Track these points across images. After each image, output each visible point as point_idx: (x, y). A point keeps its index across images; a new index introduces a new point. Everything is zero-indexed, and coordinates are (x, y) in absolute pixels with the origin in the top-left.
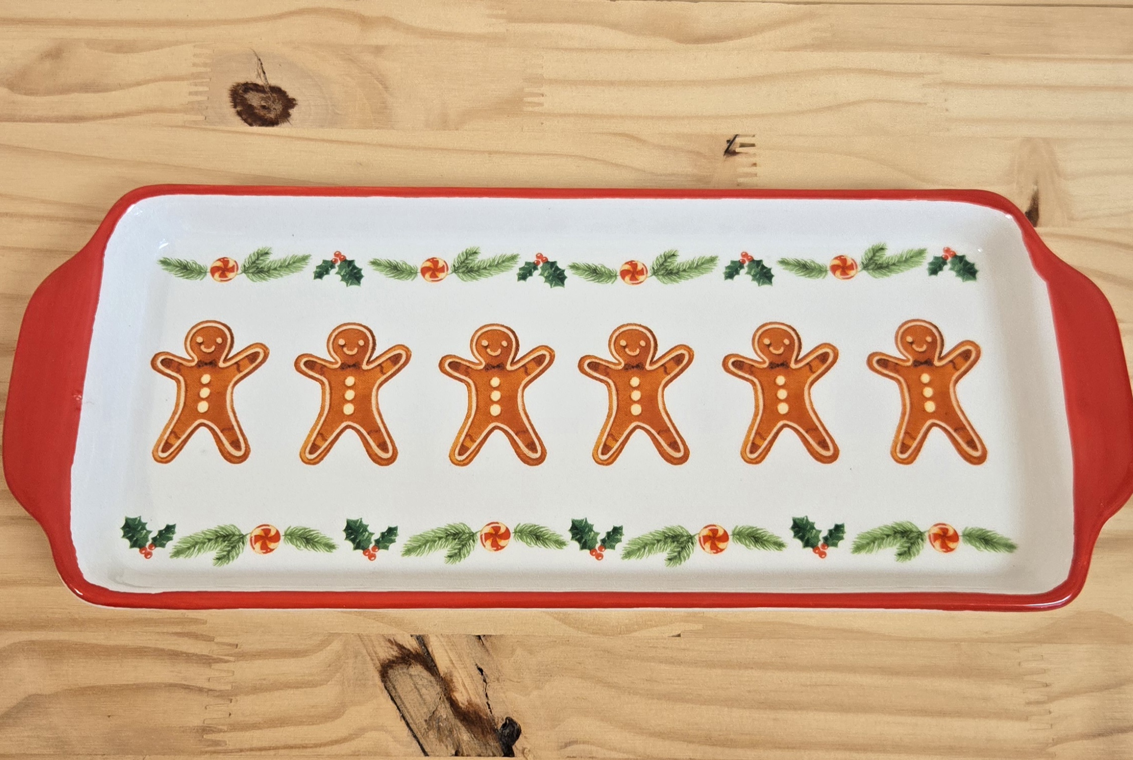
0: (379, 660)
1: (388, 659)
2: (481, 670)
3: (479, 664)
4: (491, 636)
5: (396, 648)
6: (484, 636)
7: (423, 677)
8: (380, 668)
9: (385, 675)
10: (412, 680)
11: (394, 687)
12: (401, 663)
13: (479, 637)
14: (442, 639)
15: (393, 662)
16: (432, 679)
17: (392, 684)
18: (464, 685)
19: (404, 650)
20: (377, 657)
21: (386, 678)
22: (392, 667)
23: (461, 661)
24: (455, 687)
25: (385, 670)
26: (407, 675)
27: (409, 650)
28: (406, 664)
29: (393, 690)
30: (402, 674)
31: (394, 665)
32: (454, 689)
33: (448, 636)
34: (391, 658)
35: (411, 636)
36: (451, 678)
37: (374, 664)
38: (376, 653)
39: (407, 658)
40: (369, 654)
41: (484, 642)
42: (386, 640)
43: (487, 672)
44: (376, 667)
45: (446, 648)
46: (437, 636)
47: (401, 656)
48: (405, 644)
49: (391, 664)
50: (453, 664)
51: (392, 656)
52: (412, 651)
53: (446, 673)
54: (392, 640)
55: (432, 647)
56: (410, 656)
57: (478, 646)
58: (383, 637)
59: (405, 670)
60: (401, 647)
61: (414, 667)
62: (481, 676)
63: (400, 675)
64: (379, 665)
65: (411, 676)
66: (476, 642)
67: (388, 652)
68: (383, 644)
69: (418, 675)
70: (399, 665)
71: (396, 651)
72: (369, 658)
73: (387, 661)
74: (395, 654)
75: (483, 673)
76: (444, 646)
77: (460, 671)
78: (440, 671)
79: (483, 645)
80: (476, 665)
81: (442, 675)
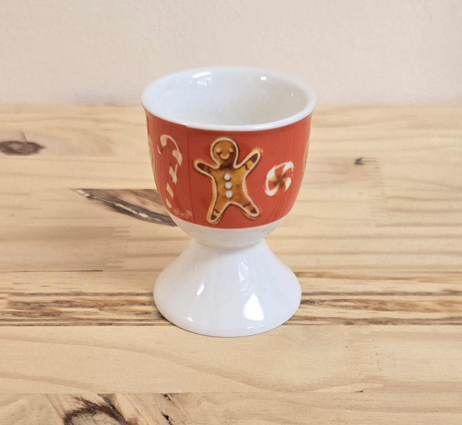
0: (63, 411)
1: (73, 410)
2: (167, 417)
3: (164, 412)
4: (177, 394)
5: (82, 403)
6: (171, 394)
7: (107, 422)
8: (64, 416)
9: (69, 421)
10: (96, 423)
12: (86, 412)
13: (166, 396)
14: (129, 397)
15: (78, 412)
19: (89, 404)
20: (62, 409)
21: (70, 423)
22: (76, 415)
23: (147, 410)
25: (69, 417)
26: (91, 421)
27: (95, 404)
28: (91, 413)
30: (86, 420)
31: (79, 414)
33: (135, 394)
34: (76, 409)
35: (99, 395)
36: (136, 422)
37: (59, 414)
38: (61, 406)
39: (92, 409)
40: (54, 407)
41: (171, 398)
42: (73, 398)
43: (172, 418)
44: (61, 416)
45: (132, 402)
46: (124, 394)
47: (86, 408)
48: (91, 401)
49: (76, 413)
50: (138, 412)
51: (78, 408)
52: (98, 404)
53: (131, 419)
54: (79, 397)
55: (119, 401)
56: (96, 408)
57: (164, 401)
58: (71, 395)
59: (89, 417)
60: (87, 402)
61: (98, 415)
62: (166, 420)
63: (84, 420)
64: (64, 414)
65: (95, 421)
66: (163, 398)
67: (74, 405)
68: (70, 400)
69: (103, 420)
70: (83, 414)
71: (82, 405)
72: (53, 410)
73: (72, 412)
74: (80, 406)
75: (169, 418)
76: (130, 401)
77: (145, 417)
78: (125, 418)
79: (169, 400)
80: (162, 413)
81: (127, 420)
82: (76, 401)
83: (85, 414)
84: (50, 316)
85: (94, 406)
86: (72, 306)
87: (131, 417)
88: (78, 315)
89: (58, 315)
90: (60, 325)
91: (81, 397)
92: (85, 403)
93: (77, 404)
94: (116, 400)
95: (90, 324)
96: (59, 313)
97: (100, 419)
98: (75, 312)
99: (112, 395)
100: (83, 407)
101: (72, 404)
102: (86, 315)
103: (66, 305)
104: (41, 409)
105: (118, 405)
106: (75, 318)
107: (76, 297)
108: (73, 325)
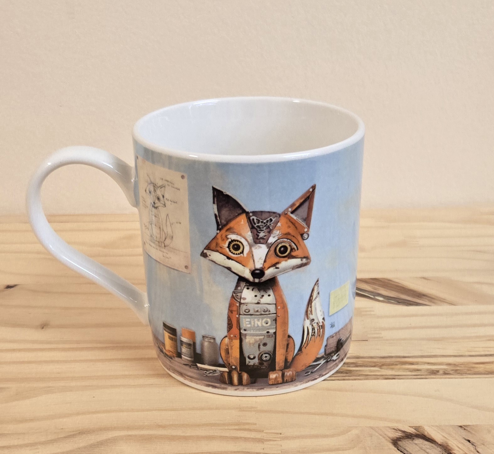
1: (396, 437)
2: (469, 441)
3: (465, 438)
4: (469, 425)
5: (400, 432)
6: (464, 426)
7: (425, 444)
9: (396, 444)
10: (417, 446)
11: (405, 449)
13: (461, 427)
14: (433, 427)
15: (400, 438)
16: (433, 445)
17: (403, 448)
18: (459, 448)
19: (406, 433)
20: (387, 436)
21: (398, 445)
22: (400, 441)
23: (451, 436)
24: (452, 448)
25: (395, 442)
26: (413, 444)
27: (410, 433)
28: (411, 439)
29: (405, 450)
30: (409, 444)
31: (401, 439)
32: (452, 449)
33: (437, 426)
34: (398, 437)
35: (410, 427)
36: (447, 444)
37: (386, 440)
38: (385, 434)
39: (410, 436)
40: (381, 435)
41: (466, 428)
42: (391, 429)
43: (473, 441)
44: (388, 441)
45: (438, 431)
46: (429, 426)
47: (405, 435)
48: (406, 430)
49: (399, 439)
50: (446, 438)
51: (399, 436)
52: (412, 433)
53: (442, 443)
54: (396, 428)
55: (427, 431)
56: (412, 435)
57: (461, 430)
58: (389, 427)
59: (411, 442)
60: (404, 432)
61: (416, 440)
62: (469, 443)
63: (408, 444)
64: (390, 440)
65: (416, 444)
66: (460, 428)
67: (395, 434)
68: (389, 430)
69: (422, 444)
70: (405, 439)
71: (401, 433)
72: (381, 437)
73: (396, 438)
74: (400, 434)
75: (471, 442)
76: (435, 430)
77: (453, 441)
78: (437, 442)
79: (465, 429)
80: (464, 438)
81: (439, 443)
82: (394, 431)
83: (406, 440)
84: (344, 374)
85: (410, 434)
86: (357, 366)
87: (442, 441)
88: (364, 372)
89: (349, 372)
90: (355, 380)
91: (398, 429)
92: (402, 432)
93: (396, 433)
94: (424, 430)
95: (378, 379)
96: (350, 372)
97: (419, 443)
98: (361, 370)
99: (419, 427)
100: (402, 435)
101: (393, 433)
102: (371, 372)
103: (352, 366)
104: (371, 437)
105: (428, 433)
106: (364, 375)
107: (357, 360)
108: (365, 380)
